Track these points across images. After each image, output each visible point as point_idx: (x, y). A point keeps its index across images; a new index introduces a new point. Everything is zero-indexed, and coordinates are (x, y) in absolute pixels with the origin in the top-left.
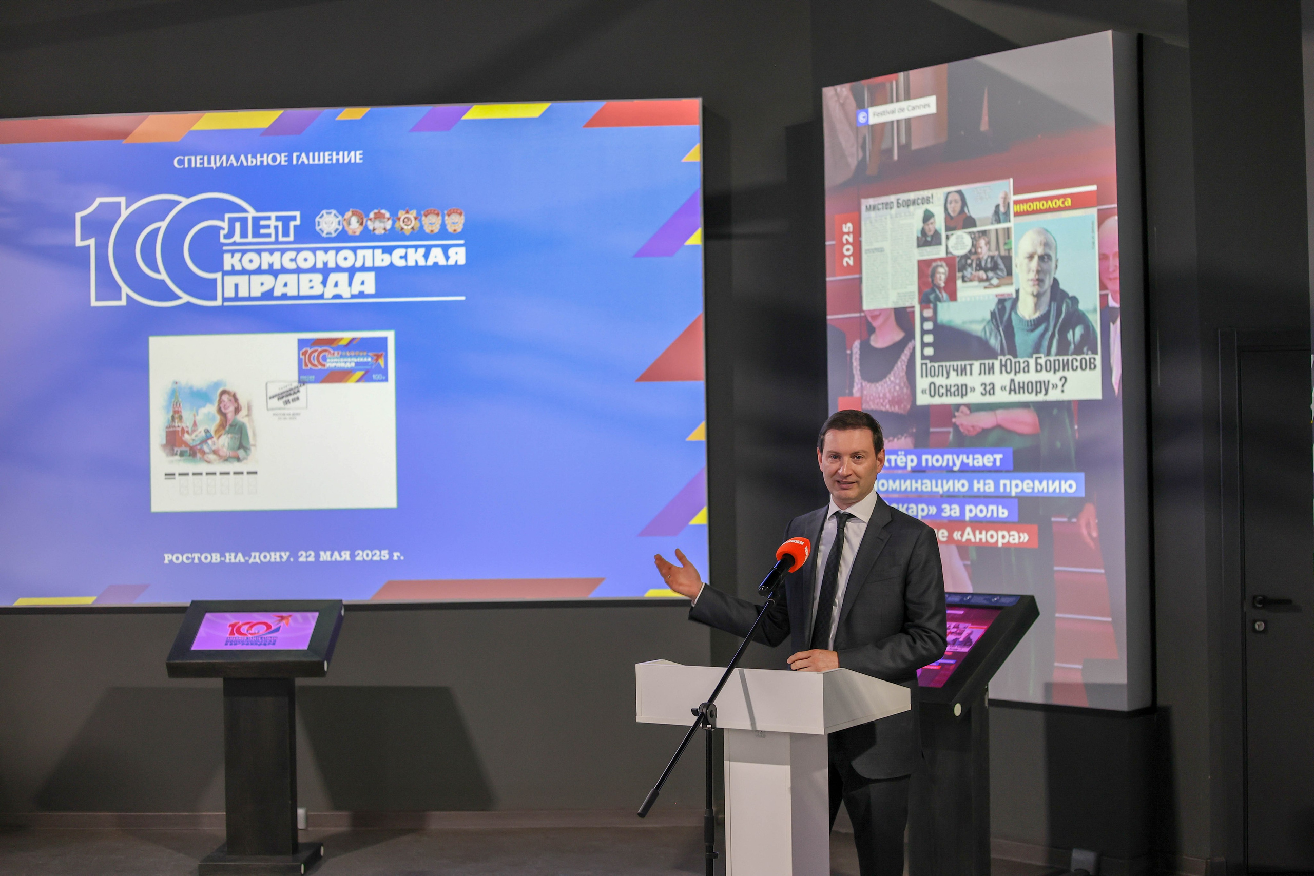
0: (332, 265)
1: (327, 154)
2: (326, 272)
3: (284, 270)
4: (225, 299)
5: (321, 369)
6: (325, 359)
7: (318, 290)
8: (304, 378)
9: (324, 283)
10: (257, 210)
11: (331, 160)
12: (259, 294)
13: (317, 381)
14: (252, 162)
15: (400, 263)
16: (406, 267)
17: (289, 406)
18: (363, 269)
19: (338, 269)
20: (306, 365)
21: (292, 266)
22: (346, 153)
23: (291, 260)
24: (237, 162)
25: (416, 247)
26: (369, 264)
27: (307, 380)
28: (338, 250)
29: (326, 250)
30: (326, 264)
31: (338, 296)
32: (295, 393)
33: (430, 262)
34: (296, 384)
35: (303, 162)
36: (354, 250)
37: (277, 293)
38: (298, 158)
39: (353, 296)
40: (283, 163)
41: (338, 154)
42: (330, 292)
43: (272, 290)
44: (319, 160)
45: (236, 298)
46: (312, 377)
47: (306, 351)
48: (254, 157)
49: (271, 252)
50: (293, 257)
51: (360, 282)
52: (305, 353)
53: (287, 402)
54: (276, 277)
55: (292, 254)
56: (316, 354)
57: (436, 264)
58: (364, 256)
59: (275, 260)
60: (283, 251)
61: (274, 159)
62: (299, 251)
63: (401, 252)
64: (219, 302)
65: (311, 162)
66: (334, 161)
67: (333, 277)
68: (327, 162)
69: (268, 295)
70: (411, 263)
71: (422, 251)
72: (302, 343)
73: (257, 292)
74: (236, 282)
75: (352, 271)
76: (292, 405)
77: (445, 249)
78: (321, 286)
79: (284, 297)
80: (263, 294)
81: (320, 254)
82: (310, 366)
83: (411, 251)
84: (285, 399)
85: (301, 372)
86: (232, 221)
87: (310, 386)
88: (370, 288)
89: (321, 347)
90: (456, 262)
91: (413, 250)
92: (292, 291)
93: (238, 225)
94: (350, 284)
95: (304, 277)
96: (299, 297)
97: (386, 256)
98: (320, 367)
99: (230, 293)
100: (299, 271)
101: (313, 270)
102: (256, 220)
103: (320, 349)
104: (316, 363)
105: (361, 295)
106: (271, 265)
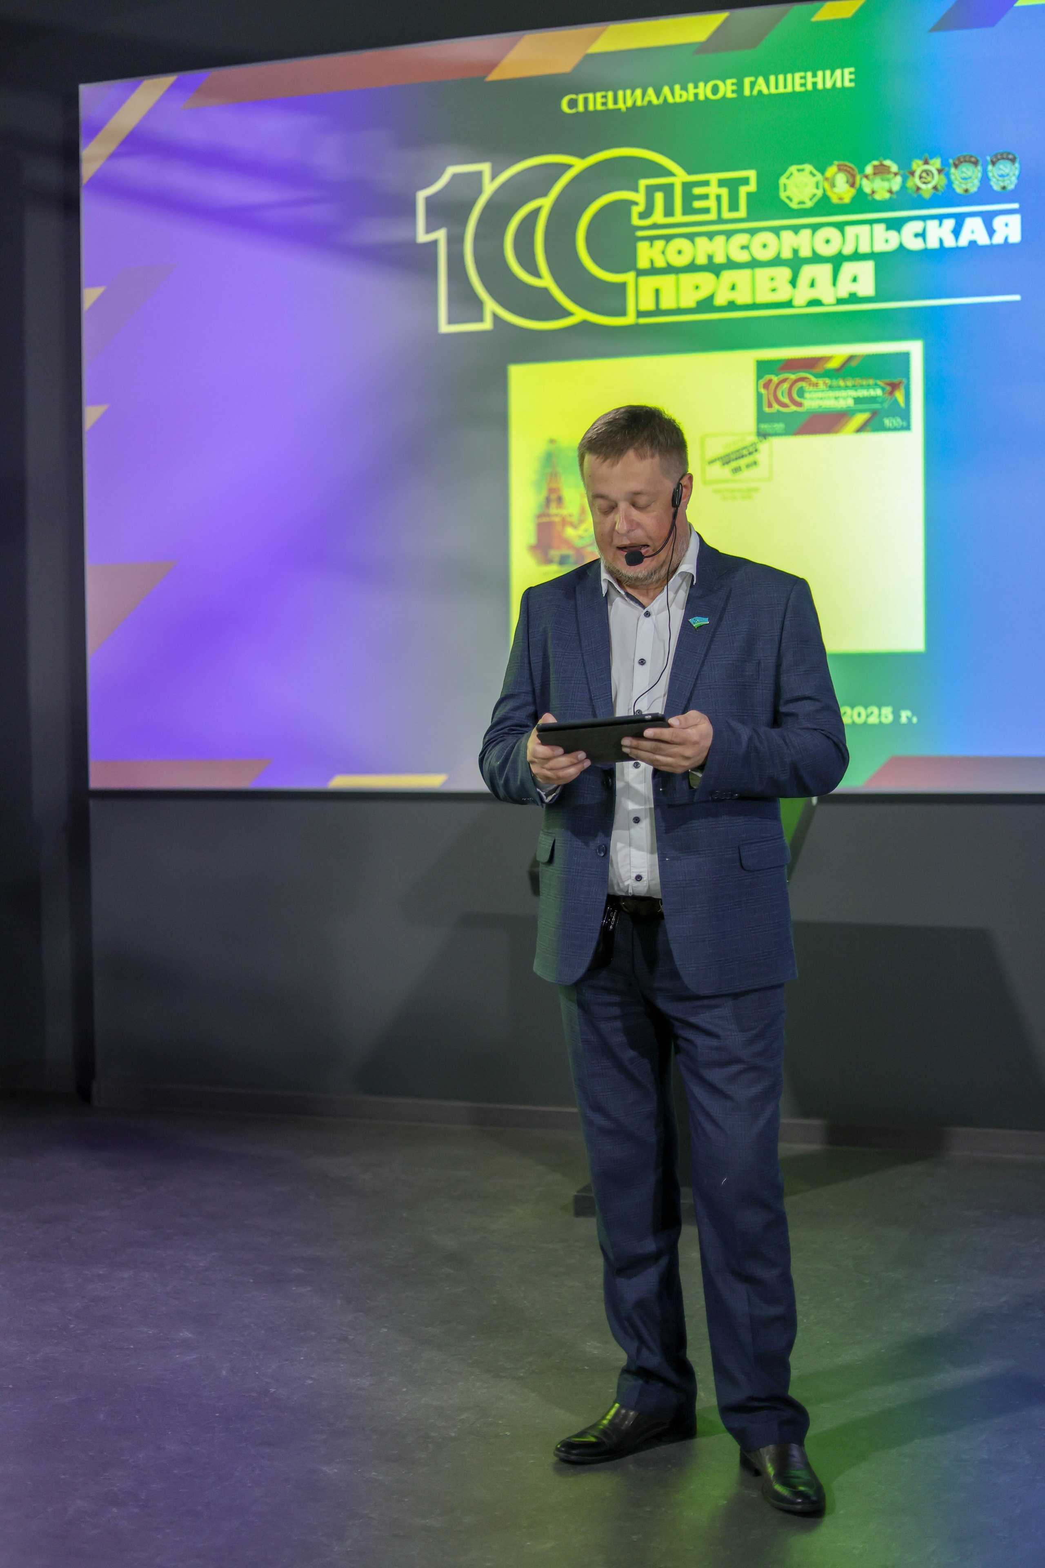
0: (805, 253)
1: (798, 75)
2: (796, 263)
3: (731, 265)
4: (640, 314)
5: (795, 412)
6: (801, 393)
7: (784, 293)
8: (765, 427)
9: (793, 282)
10: (689, 173)
11: (803, 85)
12: (692, 304)
13: (786, 433)
14: (681, 96)
15: (916, 245)
16: (926, 251)
17: (740, 476)
18: (857, 257)
19: (816, 258)
20: (770, 406)
21: (744, 257)
22: (828, 73)
23: (744, 247)
24: (658, 97)
25: (941, 218)
26: (864, 249)
27: (771, 431)
28: (815, 228)
29: (796, 229)
30: (795, 252)
31: (816, 302)
32: (750, 453)
33: (963, 242)
34: (753, 438)
35: (760, 92)
36: (840, 227)
37: (720, 301)
38: (753, 85)
39: (840, 301)
40: (730, 95)
41: (814, 76)
42: (802, 295)
43: (711, 297)
44: (785, 87)
45: (658, 312)
46: (779, 426)
47: (770, 381)
48: (684, 88)
49: (711, 236)
50: (745, 243)
51: (851, 277)
52: (767, 386)
53: (737, 470)
54: (717, 275)
55: (743, 239)
56: (786, 386)
57: (973, 243)
58: (857, 237)
59: (719, 249)
60: (729, 234)
61: (715, 90)
62: (753, 232)
63: (917, 226)
64: (630, 319)
65: (773, 90)
66: (809, 87)
67: (808, 272)
68: (798, 88)
69: (706, 305)
70: (933, 243)
71: (950, 223)
72: (763, 367)
73: (689, 302)
74: (657, 286)
75: (837, 261)
76: (746, 474)
77: (988, 219)
78: (790, 287)
79: (732, 306)
80: (699, 303)
81: (786, 235)
82: (776, 407)
83: (932, 225)
84: (734, 464)
85: (762, 417)
86: (651, 191)
87: (775, 441)
88: (866, 286)
89: (794, 374)
90: (1006, 239)
91: (936, 222)
92: (742, 298)
93: (659, 197)
94: (834, 284)
95: (762, 273)
96: (754, 306)
97: (893, 234)
98: (793, 408)
99: (648, 304)
100: (754, 264)
101: (777, 262)
102: (687, 187)
103: (793, 377)
104: (786, 400)
105: (853, 298)
106: (710, 258)
